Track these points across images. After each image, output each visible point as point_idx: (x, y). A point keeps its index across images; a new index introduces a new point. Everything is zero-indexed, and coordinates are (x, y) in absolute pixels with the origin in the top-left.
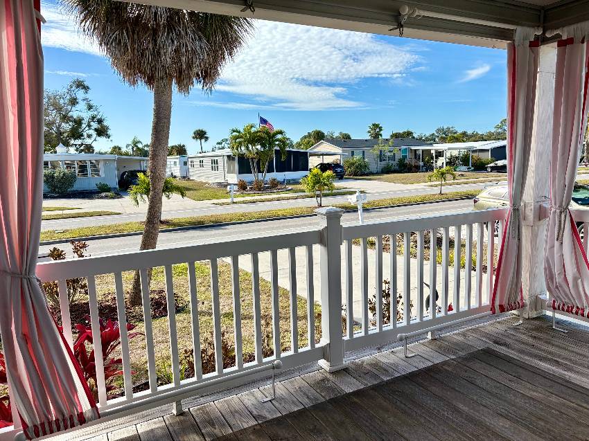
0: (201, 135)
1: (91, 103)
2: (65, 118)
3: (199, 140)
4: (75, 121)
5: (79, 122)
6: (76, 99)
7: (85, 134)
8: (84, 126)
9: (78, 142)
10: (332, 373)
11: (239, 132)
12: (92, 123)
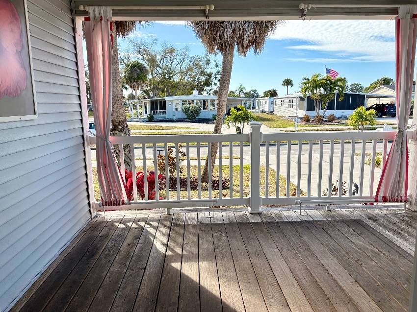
0: (288, 83)
1: (218, 63)
2: (203, 73)
3: (286, 87)
4: (208, 75)
5: (210, 75)
6: (209, 61)
7: (213, 83)
8: (212, 78)
9: (209, 88)
10: (251, 213)
11: (309, 80)
12: (217, 76)
